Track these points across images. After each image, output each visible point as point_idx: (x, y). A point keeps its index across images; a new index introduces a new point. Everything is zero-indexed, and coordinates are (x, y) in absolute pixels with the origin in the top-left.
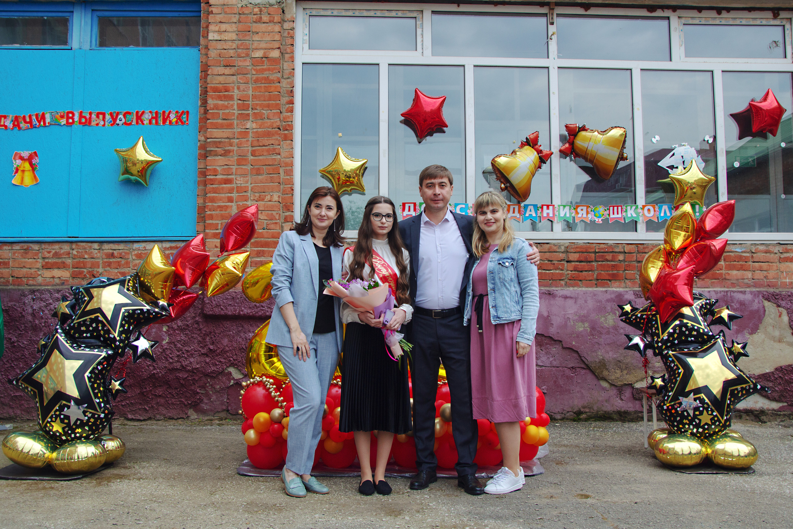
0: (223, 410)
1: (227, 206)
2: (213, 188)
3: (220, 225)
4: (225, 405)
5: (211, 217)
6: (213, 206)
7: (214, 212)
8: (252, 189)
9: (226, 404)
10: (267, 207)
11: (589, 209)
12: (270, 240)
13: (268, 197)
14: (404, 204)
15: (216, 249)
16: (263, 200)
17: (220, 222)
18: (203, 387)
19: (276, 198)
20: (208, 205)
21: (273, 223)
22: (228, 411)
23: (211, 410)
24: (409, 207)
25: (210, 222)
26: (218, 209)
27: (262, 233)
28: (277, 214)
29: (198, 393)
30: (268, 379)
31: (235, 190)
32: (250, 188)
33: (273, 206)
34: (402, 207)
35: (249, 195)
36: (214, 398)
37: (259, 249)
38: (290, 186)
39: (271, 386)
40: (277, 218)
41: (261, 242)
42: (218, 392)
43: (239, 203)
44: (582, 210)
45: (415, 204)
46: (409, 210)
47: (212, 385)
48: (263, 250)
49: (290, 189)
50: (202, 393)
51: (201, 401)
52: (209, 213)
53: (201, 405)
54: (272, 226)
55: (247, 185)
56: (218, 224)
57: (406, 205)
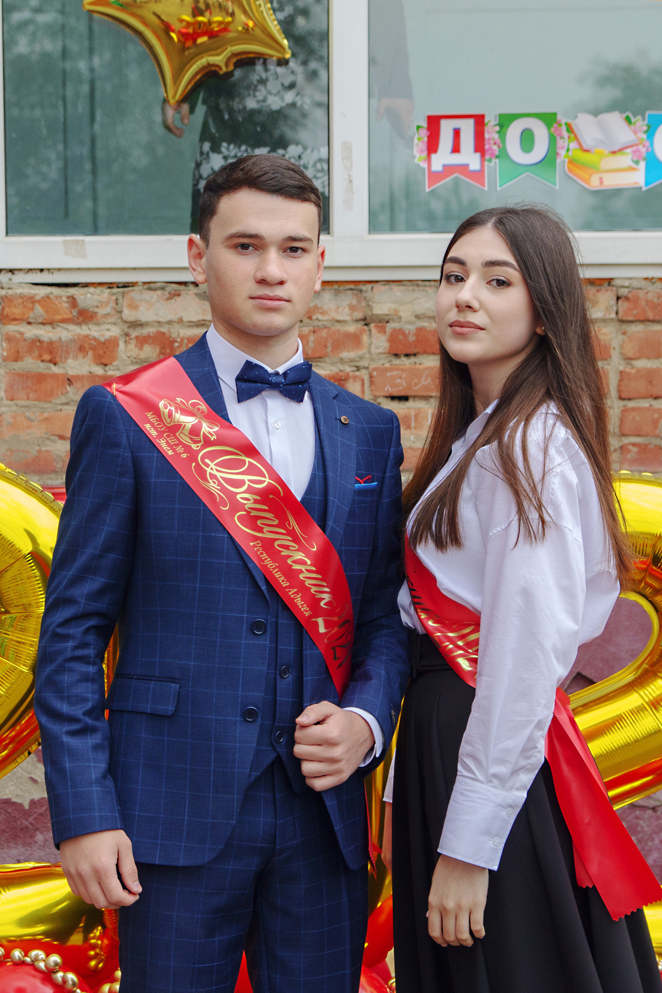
14: (434, 121)
24: (457, 133)
34: (424, 134)
45: (479, 120)
46: (456, 149)
57: (443, 122)
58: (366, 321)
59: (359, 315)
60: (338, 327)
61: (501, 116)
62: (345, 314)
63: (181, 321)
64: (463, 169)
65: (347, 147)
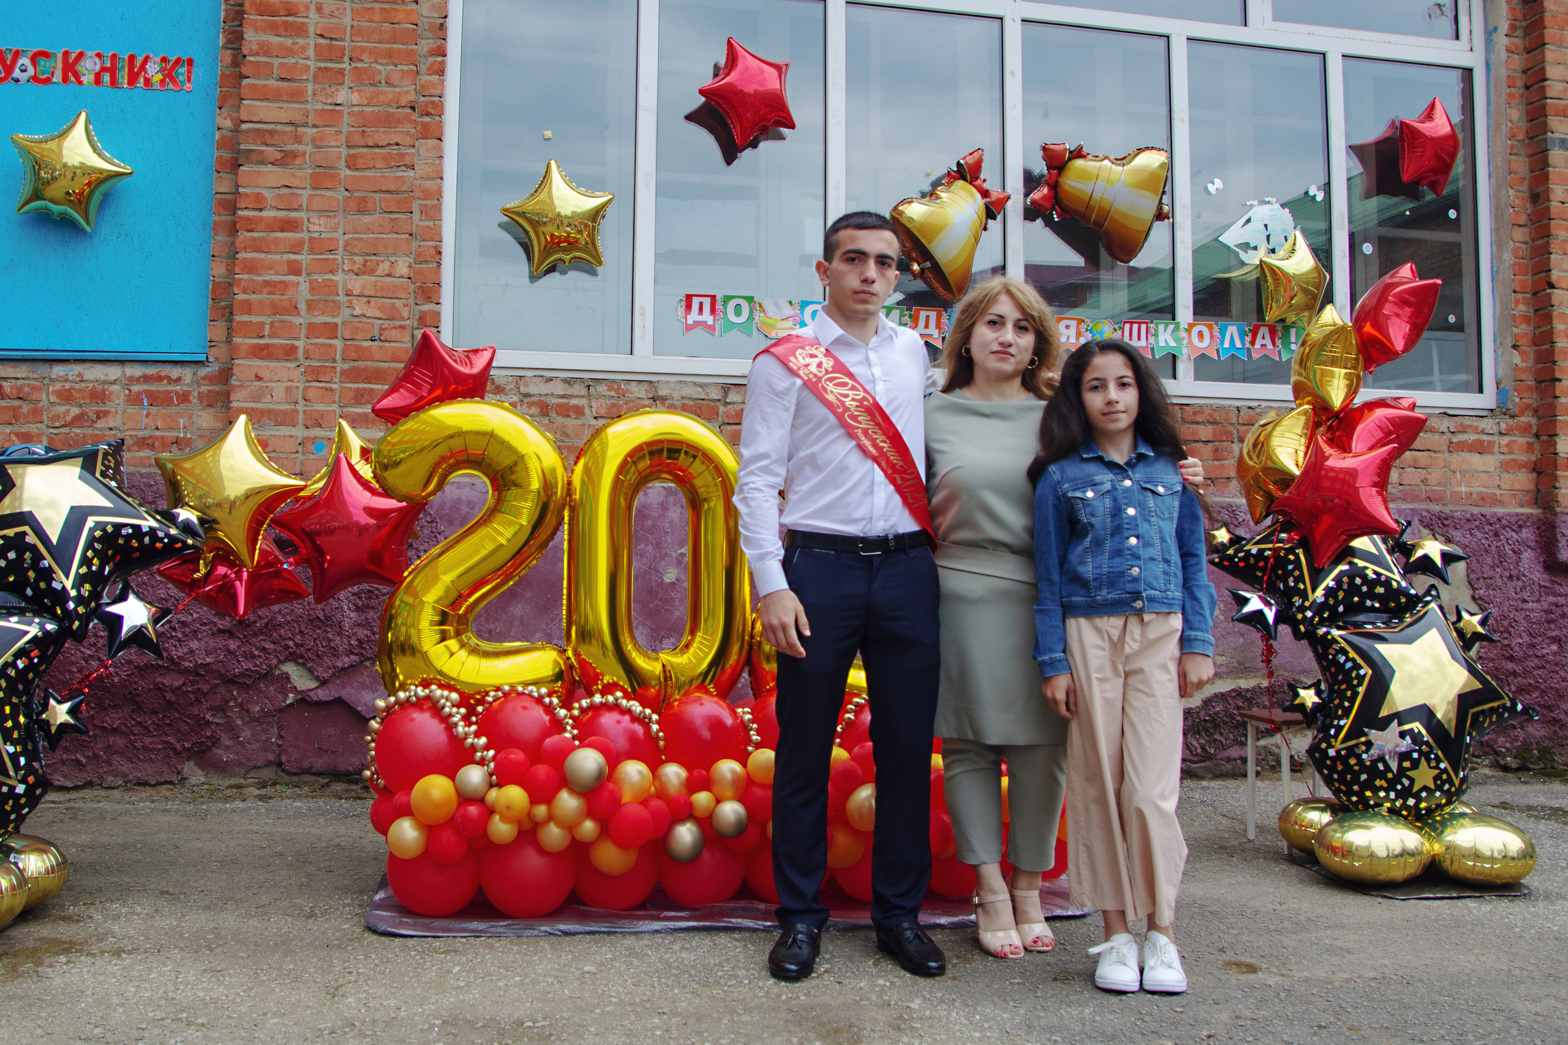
0: (269, 764)
1: (286, 284)
2: (254, 239)
3: (267, 327)
4: (273, 752)
5: (248, 307)
6: (253, 280)
7: (253, 296)
8: (347, 244)
9: (275, 748)
10: (382, 289)
11: (1083, 327)
12: (386, 365)
13: (385, 267)
14: (689, 298)
15: (257, 383)
16: (372, 272)
17: (269, 320)
18: (221, 709)
19: (402, 268)
20: (240, 280)
21: (395, 328)
22: (279, 764)
23: (240, 764)
24: (701, 304)
25: (245, 318)
26: (265, 290)
27: (368, 348)
28: (406, 305)
29: (208, 723)
30: (446, 693)
31: (306, 247)
32: (341, 244)
33: (396, 287)
34: (684, 304)
35: (340, 260)
36: (246, 734)
37: (362, 386)
38: (433, 243)
39: (455, 710)
40: (405, 315)
41: (366, 369)
42: (257, 720)
43: (315, 277)
44: (1067, 327)
45: (713, 298)
46: (700, 313)
47: (241, 705)
48: (372, 390)
49: (433, 252)
50: (217, 724)
51: (216, 741)
52: (241, 297)
53: (215, 750)
54: (393, 334)
55: (335, 235)
56: (264, 324)
57: (694, 299)
58: (654, 399)
59: (651, 395)
60: (639, 401)
61: (725, 296)
62: (643, 395)
63: (552, 394)
64: (703, 324)
65: (643, 308)
